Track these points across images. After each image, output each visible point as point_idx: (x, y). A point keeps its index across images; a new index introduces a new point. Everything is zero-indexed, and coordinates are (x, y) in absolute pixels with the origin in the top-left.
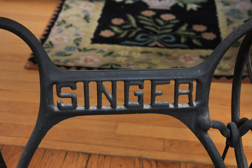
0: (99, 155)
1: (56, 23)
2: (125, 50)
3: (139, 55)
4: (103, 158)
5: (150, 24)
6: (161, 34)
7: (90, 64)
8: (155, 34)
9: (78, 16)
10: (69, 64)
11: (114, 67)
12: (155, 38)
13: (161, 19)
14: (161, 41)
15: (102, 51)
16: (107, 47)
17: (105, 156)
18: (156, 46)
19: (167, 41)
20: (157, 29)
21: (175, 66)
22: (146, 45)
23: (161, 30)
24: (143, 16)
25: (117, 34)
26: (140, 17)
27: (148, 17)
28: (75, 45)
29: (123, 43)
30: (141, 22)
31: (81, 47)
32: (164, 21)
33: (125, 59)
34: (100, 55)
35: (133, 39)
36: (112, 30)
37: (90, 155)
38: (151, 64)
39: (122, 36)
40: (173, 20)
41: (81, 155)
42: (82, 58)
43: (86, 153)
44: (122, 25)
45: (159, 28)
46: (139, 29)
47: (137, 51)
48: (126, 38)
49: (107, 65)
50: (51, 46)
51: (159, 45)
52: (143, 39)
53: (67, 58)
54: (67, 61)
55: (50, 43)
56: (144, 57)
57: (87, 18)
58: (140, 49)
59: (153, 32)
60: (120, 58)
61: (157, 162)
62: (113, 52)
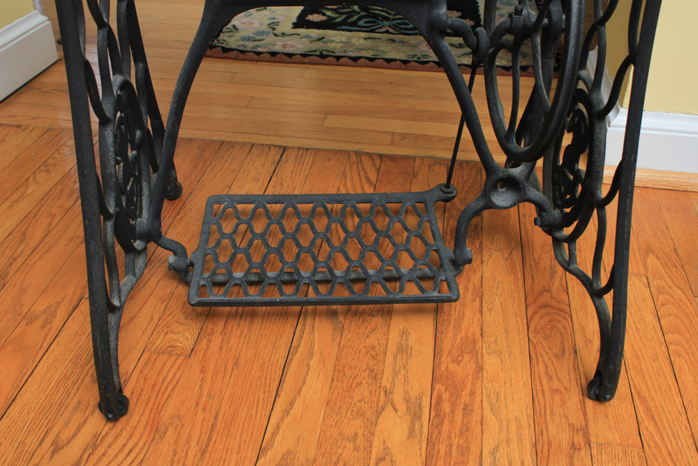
0: (299, 148)
2: (342, 35)
3: (362, 41)
4: (305, 151)
6: (393, 20)
7: (290, 50)
8: (387, 19)
10: (260, 50)
11: (325, 53)
12: (386, 23)
14: (395, 27)
15: (307, 36)
16: (315, 33)
17: (307, 149)
18: (387, 32)
19: (402, 26)
20: (389, 14)
21: (413, 53)
22: (372, 31)
23: (396, 15)
25: (330, 19)
28: (270, 30)
29: (339, 28)
31: (278, 31)
33: (342, 45)
34: (306, 41)
35: (354, 24)
36: (324, 14)
37: (285, 148)
38: (378, 51)
39: (339, 20)
41: (272, 148)
42: (281, 44)
43: (280, 147)
44: (339, 8)
45: (392, 13)
46: (363, 14)
47: (358, 37)
48: (344, 23)
49: (315, 51)
50: (235, 30)
51: (391, 30)
52: (369, 25)
53: (257, 43)
54: (258, 46)
55: (234, 26)
56: (369, 43)
58: (363, 35)
59: (383, 16)
60: (334, 44)
61: (381, 156)
62: (323, 38)
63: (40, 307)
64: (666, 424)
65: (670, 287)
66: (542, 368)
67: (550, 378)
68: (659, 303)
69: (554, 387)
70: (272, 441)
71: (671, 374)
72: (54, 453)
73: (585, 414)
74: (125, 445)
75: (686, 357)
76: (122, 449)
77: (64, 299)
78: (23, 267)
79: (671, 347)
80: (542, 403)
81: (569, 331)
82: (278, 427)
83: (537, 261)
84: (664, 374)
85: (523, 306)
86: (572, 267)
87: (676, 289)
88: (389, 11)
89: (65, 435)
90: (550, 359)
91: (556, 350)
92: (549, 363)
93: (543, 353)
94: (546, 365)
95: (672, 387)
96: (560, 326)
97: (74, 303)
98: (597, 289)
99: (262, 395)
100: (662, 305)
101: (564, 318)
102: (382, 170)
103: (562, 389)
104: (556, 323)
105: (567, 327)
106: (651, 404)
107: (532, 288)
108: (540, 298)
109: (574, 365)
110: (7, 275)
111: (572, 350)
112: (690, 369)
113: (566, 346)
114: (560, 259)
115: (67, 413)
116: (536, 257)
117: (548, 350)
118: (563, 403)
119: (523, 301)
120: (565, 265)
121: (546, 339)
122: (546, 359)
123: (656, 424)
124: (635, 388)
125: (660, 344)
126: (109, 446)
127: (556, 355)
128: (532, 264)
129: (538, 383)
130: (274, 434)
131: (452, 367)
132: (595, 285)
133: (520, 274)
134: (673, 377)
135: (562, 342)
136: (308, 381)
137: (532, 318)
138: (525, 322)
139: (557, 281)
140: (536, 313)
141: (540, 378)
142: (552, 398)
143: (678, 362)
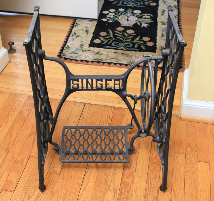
1: (71, 35)
2: (106, 51)
3: (112, 54)
4: (91, 105)
5: (120, 36)
6: (125, 42)
7: (87, 59)
8: (122, 42)
9: (83, 30)
10: (77, 59)
11: (99, 61)
12: (122, 44)
13: (127, 33)
14: (125, 47)
15: (94, 52)
16: (96, 49)
18: (122, 49)
19: (127, 46)
20: (123, 39)
21: (130, 61)
22: (116, 49)
23: (126, 39)
24: (117, 30)
25: (103, 42)
26: (115, 31)
27: (120, 31)
28: (80, 48)
29: (105, 47)
30: (116, 34)
31: (83, 49)
32: (128, 34)
33: (105, 56)
34: (93, 54)
35: (110, 45)
36: (100, 39)
37: (85, 104)
38: (118, 59)
39: (105, 43)
40: (133, 33)
41: (81, 103)
42: (84, 55)
44: (106, 36)
45: (125, 38)
46: (114, 39)
47: (111, 52)
48: (107, 44)
49: (96, 59)
50: (68, 48)
52: (116, 45)
53: (76, 55)
54: (76, 57)
55: (68, 46)
56: (115, 55)
57: (87, 32)
58: (113, 51)
59: (121, 40)
60: (103, 56)
61: (115, 108)
62: (99, 52)
63: (19, 159)
64: (178, 198)
65: (191, 158)
66: (150, 181)
67: (151, 184)
69: (152, 187)
70: (80, 198)
71: (184, 184)
72: (29, 199)
73: (158, 194)
74: (45, 197)
75: (189, 180)
76: (45, 198)
77: (25, 156)
78: (13, 146)
79: (186, 177)
80: (148, 191)
81: (159, 171)
82: (82, 194)
84: (182, 184)
85: (148, 163)
87: (193, 159)
88: (124, 38)
89: (31, 194)
90: (152, 179)
91: (154, 176)
92: (152, 180)
93: (151, 177)
94: (151, 180)
95: (183, 188)
96: (157, 169)
97: (28, 158)
99: (78, 185)
101: (159, 167)
102: (114, 113)
103: (154, 187)
104: (156, 168)
105: (159, 169)
106: (176, 192)
107: (152, 157)
108: (153, 160)
109: (158, 181)
110: (9, 148)
111: (159, 176)
112: (189, 183)
113: (157, 175)
115: (30, 189)
117: (152, 176)
118: (153, 191)
119: (149, 161)
121: (152, 173)
122: (151, 178)
123: (176, 198)
124: (173, 188)
125: (183, 175)
126: (42, 197)
127: (154, 178)
129: (148, 185)
130: (81, 196)
131: (126, 180)
133: (149, 152)
134: (184, 185)
135: (157, 174)
136: (89, 182)
137: (150, 166)
138: (148, 168)
140: (151, 165)
141: (148, 184)
142: (151, 190)
143: (187, 181)
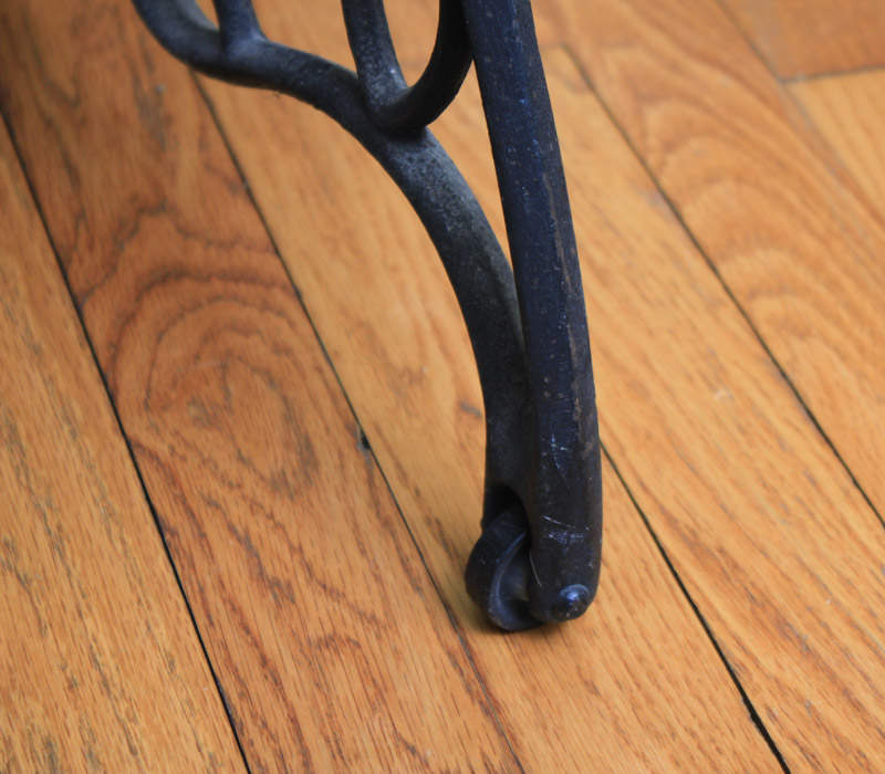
64: (847, 638)
65: (675, 67)
66: (229, 559)
67: (280, 592)
68: (653, 142)
69: (314, 631)
71: (797, 417)
73: (491, 707)
75: (835, 334)
79: (762, 309)
80: (279, 722)
81: (306, 361)
83: (69, 90)
84: (768, 428)
85: (61, 307)
86: (244, 48)
87: (701, 71)
90: (254, 506)
91: (274, 458)
92: (258, 528)
93: (216, 487)
94: (245, 541)
95: (821, 473)
96: (258, 349)
98: (392, 100)
100: (669, 146)
101: (266, 306)
103: (353, 628)
104: (237, 341)
105: (287, 336)
106: (758, 571)
107: (80, 216)
108: (131, 250)
109: (375, 504)
111: (344, 440)
112: (861, 376)
113: (314, 427)
114: (177, 33)
116: (60, 73)
117: (233, 469)
118: (379, 692)
119: (53, 279)
120: (208, 51)
121: (209, 421)
122: (238, 511)
123: (808, 652)
124: (671, 521)
125: (712, 307)
127: (278, 484)
128: (52, 109)
129: (232, 636)
132: (378, 89)
134: (808, 429)
135: (291, 416)
137: (116, 347)
138: (89, 373)
139: (187, 159)
140: (127, 319)
141: (235, 609)
142: (321, 684)
143: (806, 361)
